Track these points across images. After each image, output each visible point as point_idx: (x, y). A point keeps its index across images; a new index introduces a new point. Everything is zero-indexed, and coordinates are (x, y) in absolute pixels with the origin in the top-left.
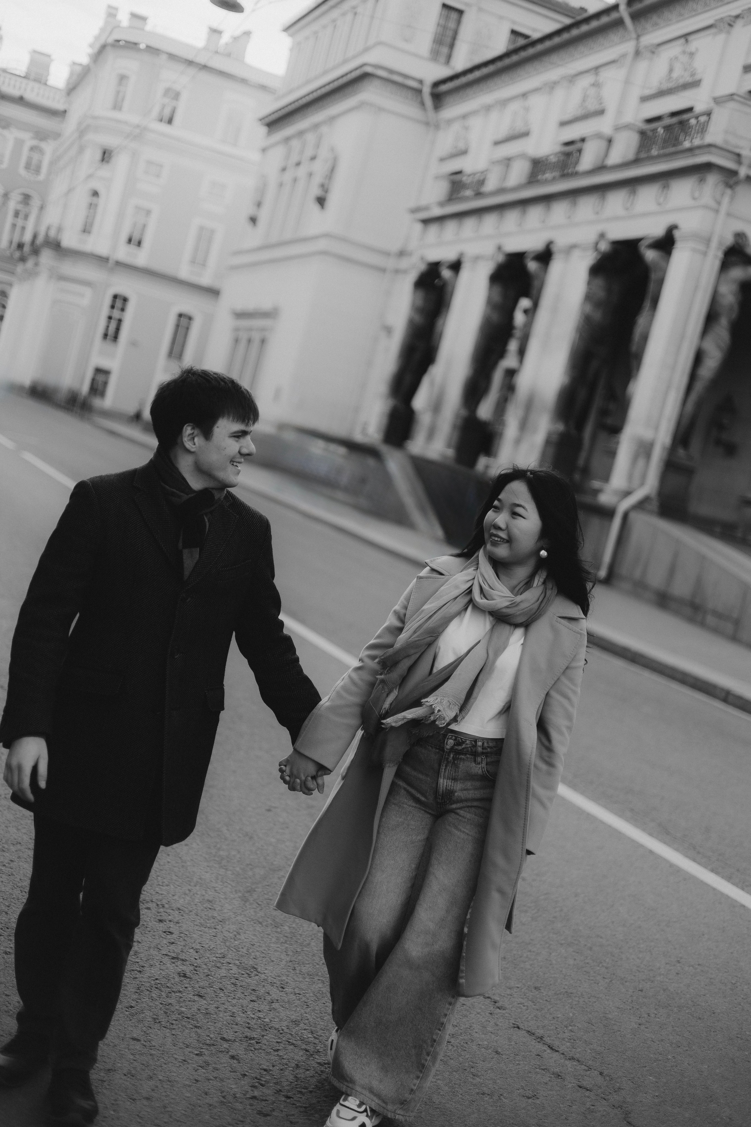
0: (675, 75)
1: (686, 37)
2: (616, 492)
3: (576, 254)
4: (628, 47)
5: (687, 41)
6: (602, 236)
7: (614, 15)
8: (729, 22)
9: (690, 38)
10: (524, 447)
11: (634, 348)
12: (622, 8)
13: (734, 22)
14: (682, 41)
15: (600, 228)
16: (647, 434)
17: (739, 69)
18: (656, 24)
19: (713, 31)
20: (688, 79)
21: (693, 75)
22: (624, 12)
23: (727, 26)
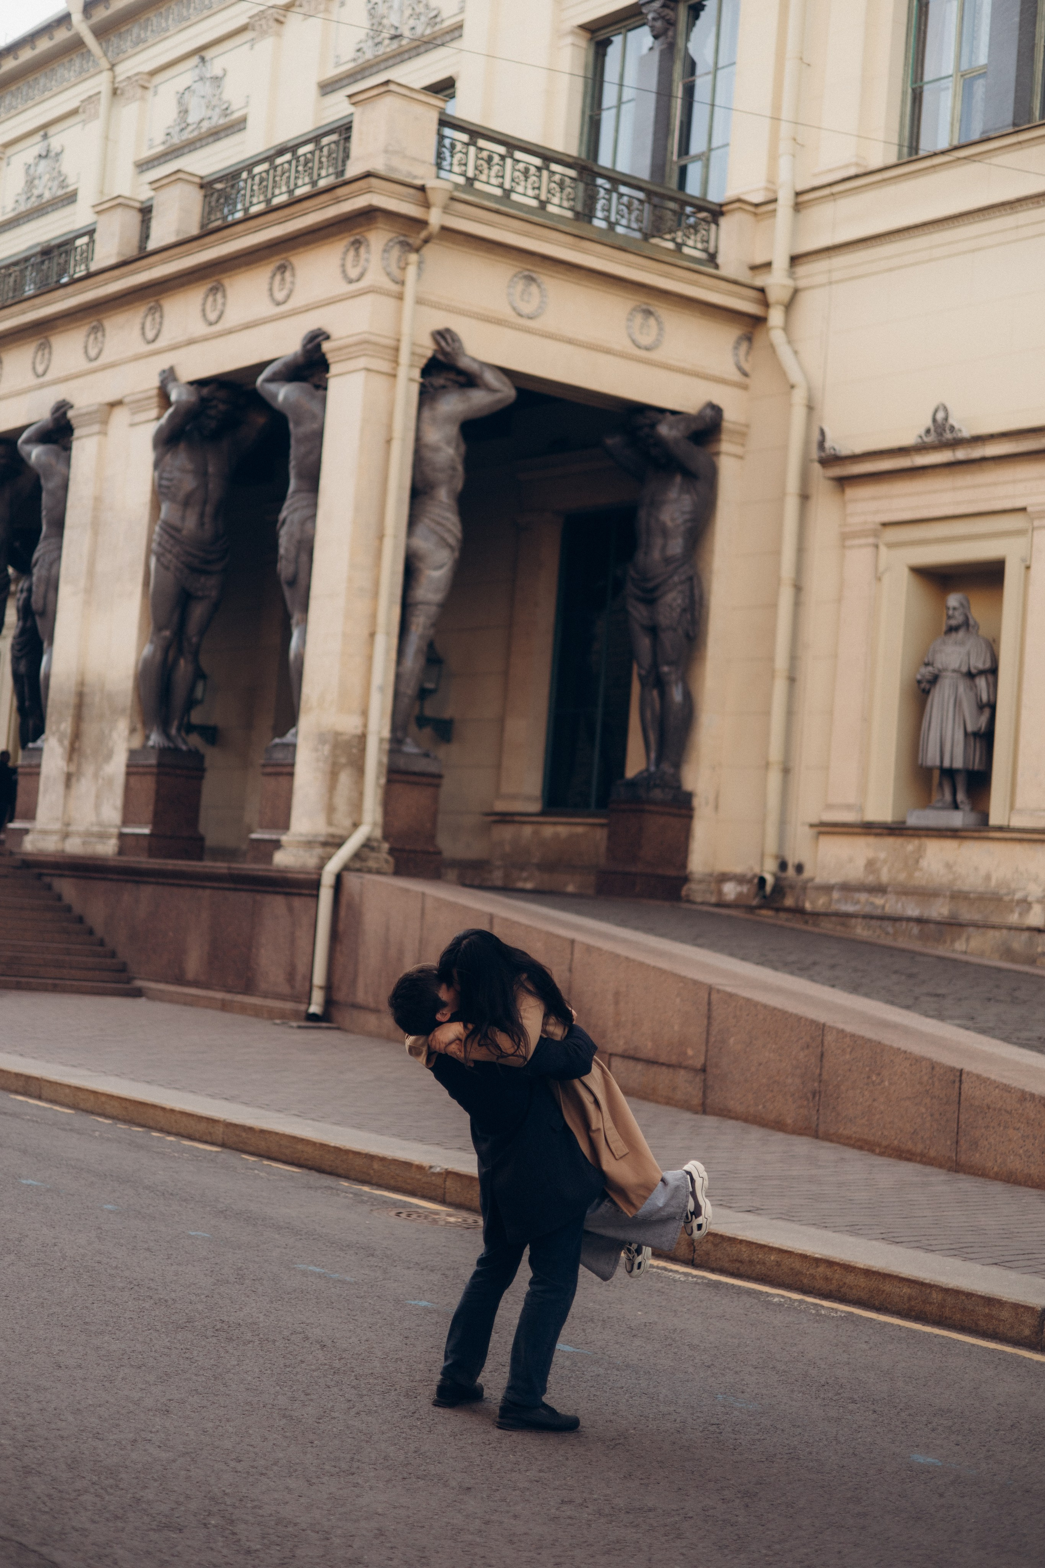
0: (192, 118)
1: (200, 51)
2: (309, 844)
3: (120, 417)
4: (100, 83)
5: (203, 59)
6: (169, 376)
7: (62, 35)
8: (276, 16)
9: (209, 54)
10: (85, 786)
11: (285, 568)
12: (77, 18)
13: (285, 16)
14: (195, 60)
15: (164, 362)
16: (350, 724)
17: (314, 90)
18: (139, 41)
19: (248, 36)
20: (218, 120)
21: (226, 112)
22: (80, 26)
23: (272, 23)
